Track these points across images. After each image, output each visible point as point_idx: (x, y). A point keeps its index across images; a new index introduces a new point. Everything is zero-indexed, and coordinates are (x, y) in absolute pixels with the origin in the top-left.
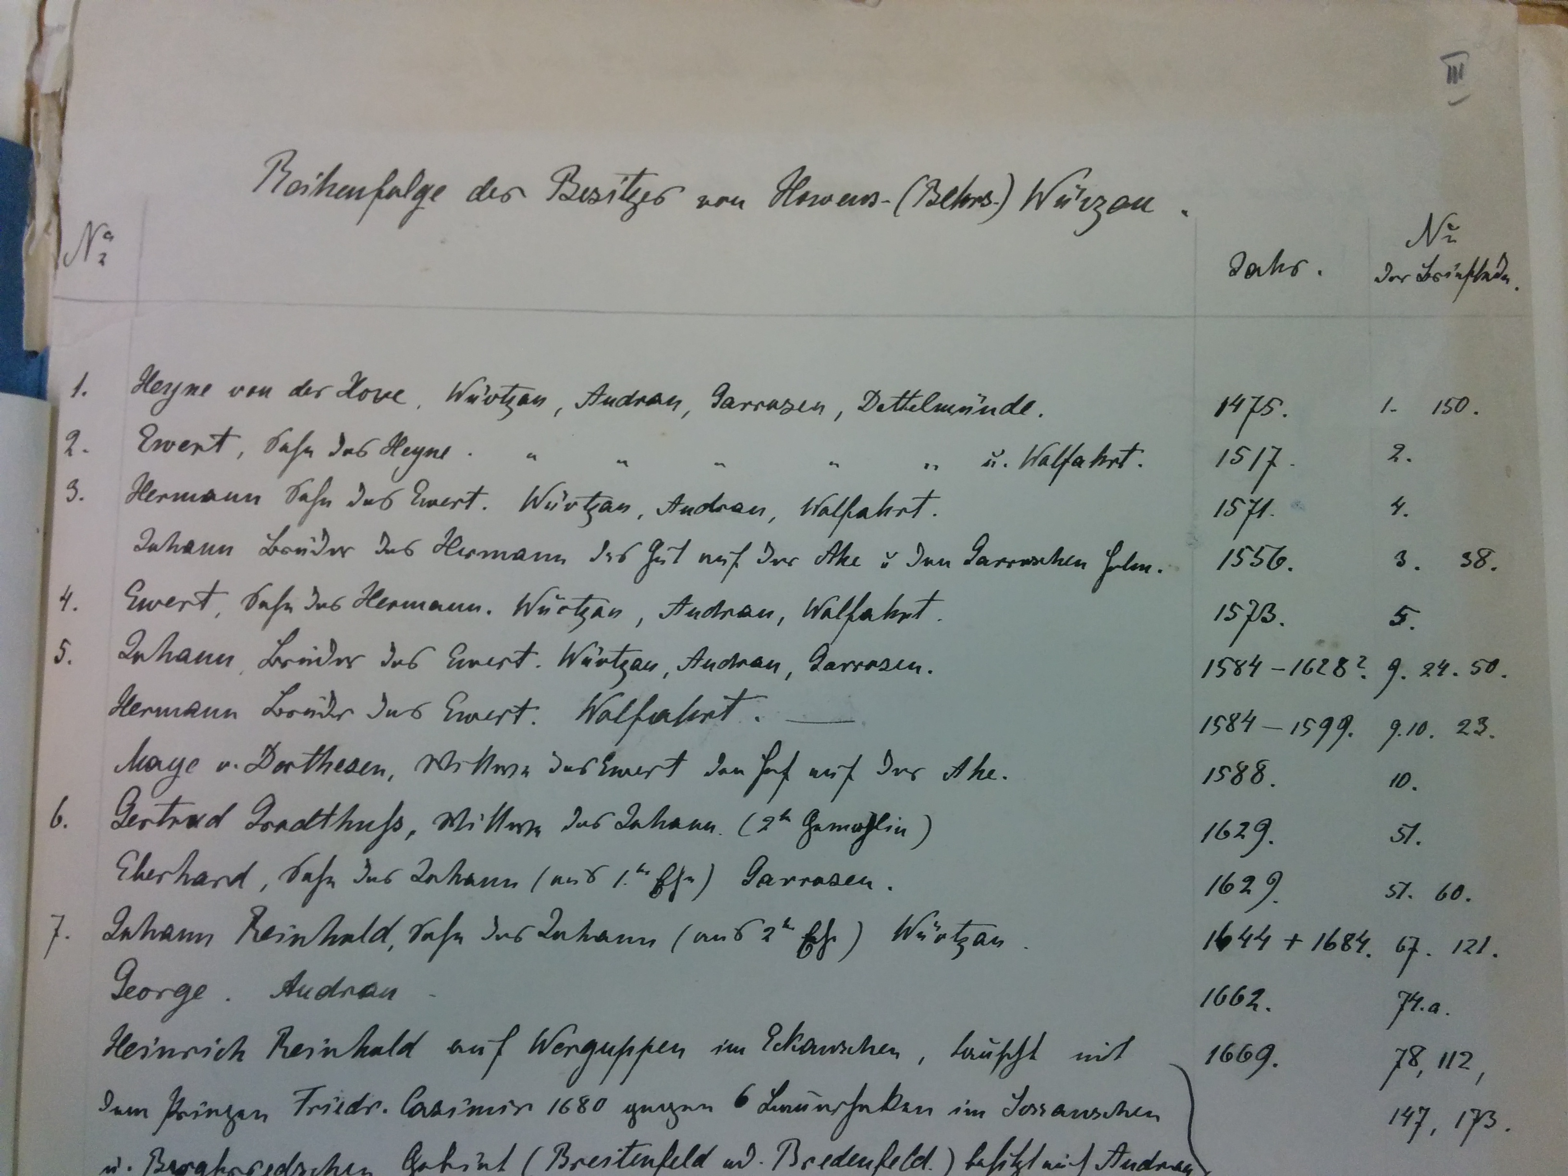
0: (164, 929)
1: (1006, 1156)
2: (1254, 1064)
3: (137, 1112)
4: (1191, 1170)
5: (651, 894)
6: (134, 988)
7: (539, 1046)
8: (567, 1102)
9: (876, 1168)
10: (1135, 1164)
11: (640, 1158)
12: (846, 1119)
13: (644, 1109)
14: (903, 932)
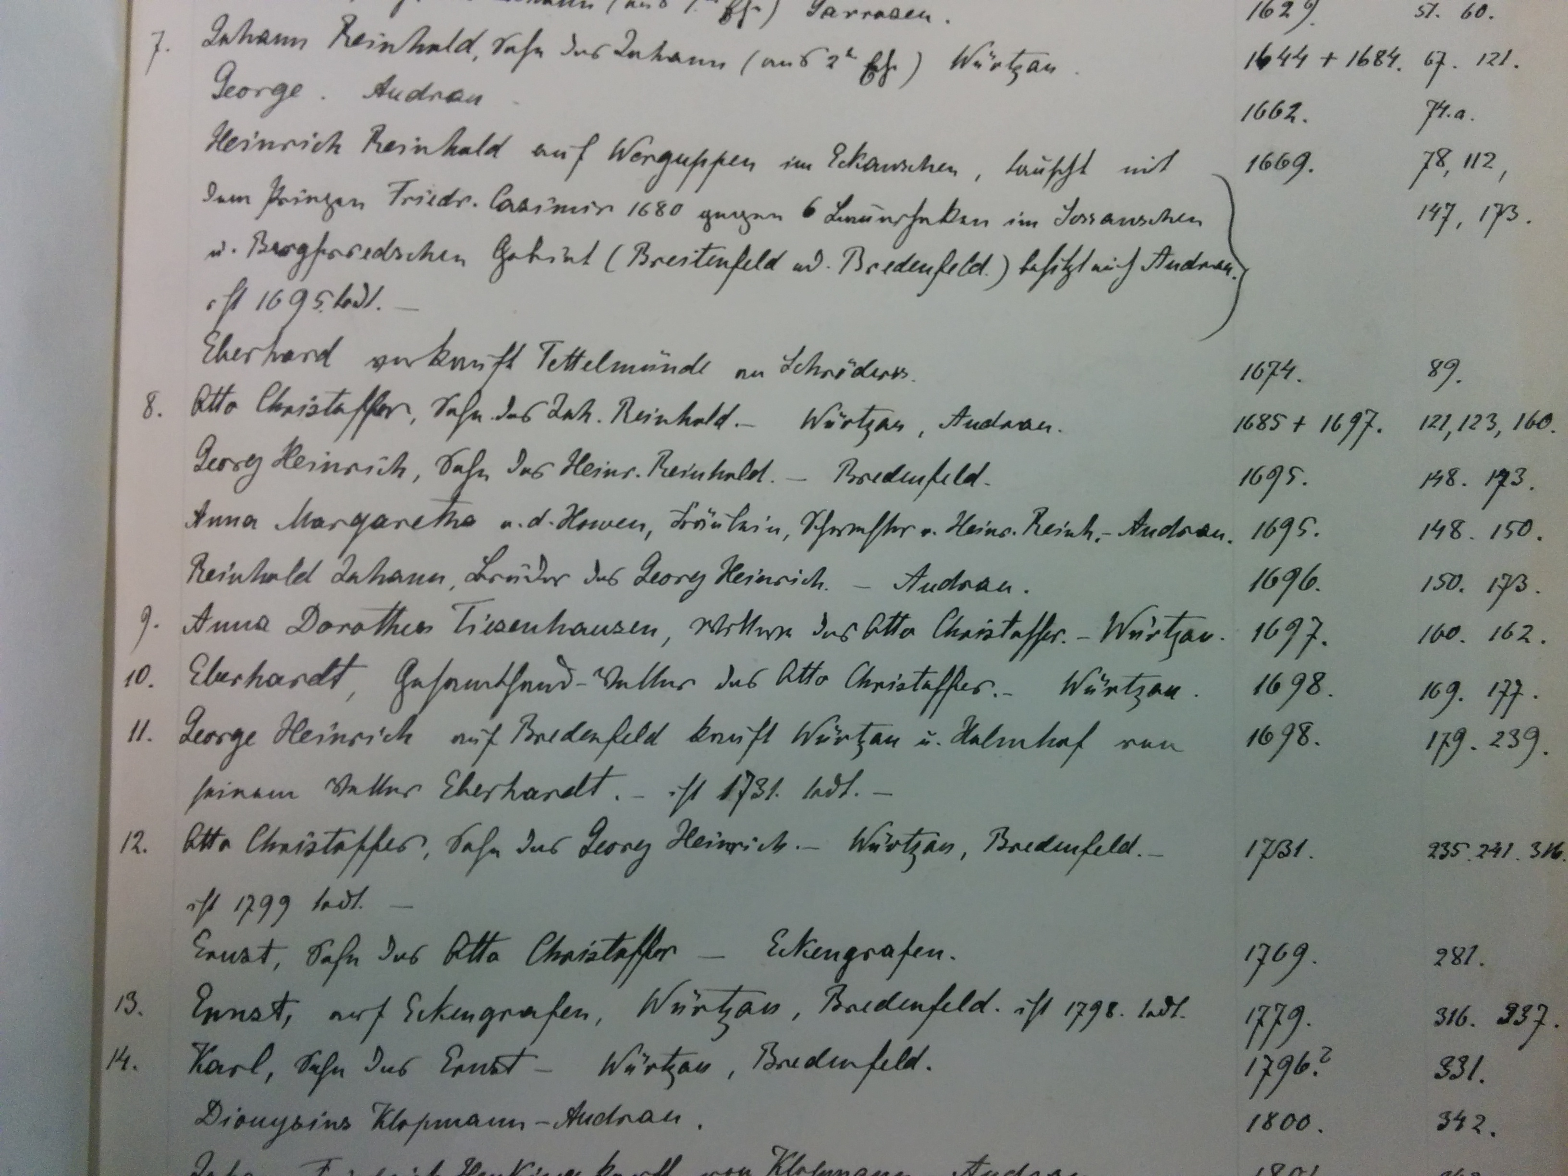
0: (260, 34)
1: (1058, 261)
2: (1290, 170)
3: (240, 199)
4: (1231, 268)
5: (720, 21)
6: (233, 88)
7: (618, 154)
8: (646, 205)
9: (936, 274)
10: (1177, 265)
11: (715, 259)
12: (907, 231)
13: (718, 215)
14: (959, 61)
